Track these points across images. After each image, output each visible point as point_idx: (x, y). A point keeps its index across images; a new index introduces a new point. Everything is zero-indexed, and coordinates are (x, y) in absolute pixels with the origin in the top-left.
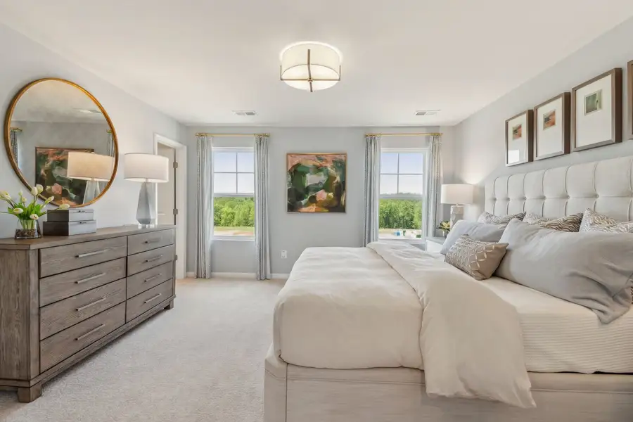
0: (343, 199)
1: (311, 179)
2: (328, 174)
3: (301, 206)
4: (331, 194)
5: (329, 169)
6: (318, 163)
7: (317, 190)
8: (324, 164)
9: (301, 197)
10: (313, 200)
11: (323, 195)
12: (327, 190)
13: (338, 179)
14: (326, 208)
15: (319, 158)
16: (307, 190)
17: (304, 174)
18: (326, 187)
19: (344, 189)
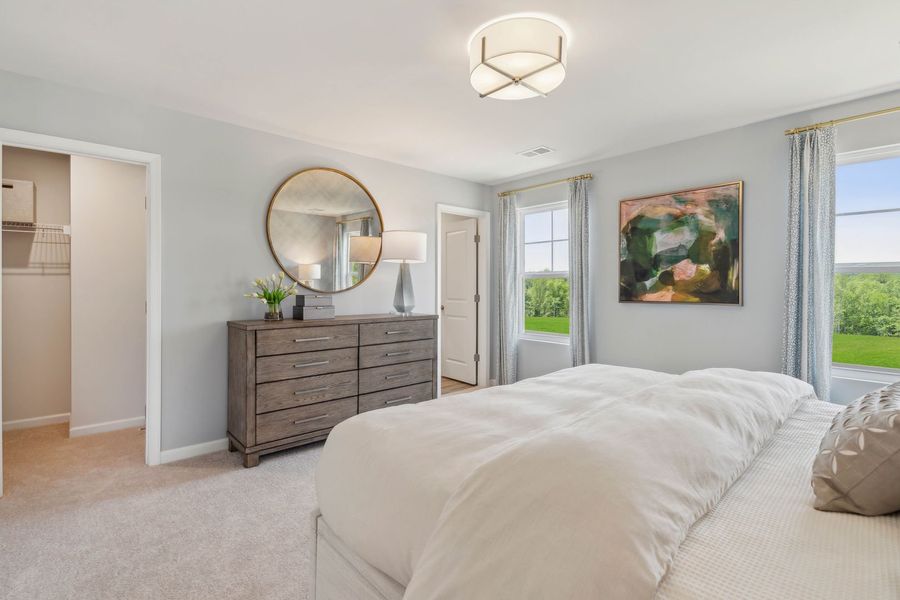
0: (732, 276)
1: (662, 242)
2: (697, 228)
3: (645, 291)
4: (705, 268)
5: (701, 217)
6: (676, 209)
7: (677, 260)
8: (690, 209)
9: (644, 275)
10: (667, 279)
11: (686, 270)
12: (697, 260)
13: (721, 235)
14: (696, 293)
15: (679, 197)
16: (656, 261)
17: (649, 233)
18: (695, 255)
19: (736, 255)
